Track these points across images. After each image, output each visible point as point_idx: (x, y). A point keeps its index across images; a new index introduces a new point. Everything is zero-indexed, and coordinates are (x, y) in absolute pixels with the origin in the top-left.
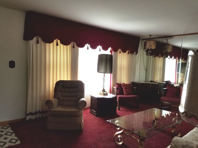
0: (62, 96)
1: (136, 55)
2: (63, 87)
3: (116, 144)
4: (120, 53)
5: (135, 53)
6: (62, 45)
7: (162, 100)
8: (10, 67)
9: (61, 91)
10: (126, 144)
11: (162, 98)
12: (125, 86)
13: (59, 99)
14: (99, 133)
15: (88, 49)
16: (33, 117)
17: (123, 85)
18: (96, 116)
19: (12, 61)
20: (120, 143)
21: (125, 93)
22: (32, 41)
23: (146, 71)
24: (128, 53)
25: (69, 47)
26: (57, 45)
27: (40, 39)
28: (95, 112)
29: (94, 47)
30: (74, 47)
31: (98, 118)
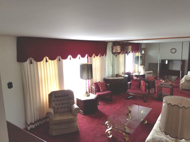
0: (56, 105)
1: (106, 56)
2: (55, 97)
3: (108, 138)
4: (94, 57)
5: (105, 55)
6: (50, 61)
7: (128, 92)
8: (8, 88)
9: (54, 101)
10: (115, 137)
11: (129, 90)
12: (101, 85)
13: (54, 108)
14: (92, 131)
15: (70, 59)
16: (33, 126)
17: (99, 84)
18: (84, 115)
19: (10, 82)
20: (111, 136)
21: (101, 90)
22: (26, 62)
23: (113, 66)
24: (100, 56)
25: (56, 61)
26: (47, 61)
27: (33, 60)
28: (82, 111)
29: (74, 57)
30: (59, 60)
31: (85, 116)
